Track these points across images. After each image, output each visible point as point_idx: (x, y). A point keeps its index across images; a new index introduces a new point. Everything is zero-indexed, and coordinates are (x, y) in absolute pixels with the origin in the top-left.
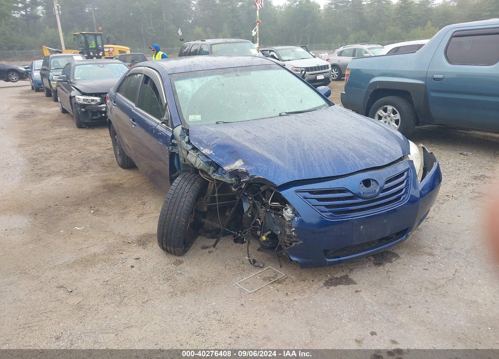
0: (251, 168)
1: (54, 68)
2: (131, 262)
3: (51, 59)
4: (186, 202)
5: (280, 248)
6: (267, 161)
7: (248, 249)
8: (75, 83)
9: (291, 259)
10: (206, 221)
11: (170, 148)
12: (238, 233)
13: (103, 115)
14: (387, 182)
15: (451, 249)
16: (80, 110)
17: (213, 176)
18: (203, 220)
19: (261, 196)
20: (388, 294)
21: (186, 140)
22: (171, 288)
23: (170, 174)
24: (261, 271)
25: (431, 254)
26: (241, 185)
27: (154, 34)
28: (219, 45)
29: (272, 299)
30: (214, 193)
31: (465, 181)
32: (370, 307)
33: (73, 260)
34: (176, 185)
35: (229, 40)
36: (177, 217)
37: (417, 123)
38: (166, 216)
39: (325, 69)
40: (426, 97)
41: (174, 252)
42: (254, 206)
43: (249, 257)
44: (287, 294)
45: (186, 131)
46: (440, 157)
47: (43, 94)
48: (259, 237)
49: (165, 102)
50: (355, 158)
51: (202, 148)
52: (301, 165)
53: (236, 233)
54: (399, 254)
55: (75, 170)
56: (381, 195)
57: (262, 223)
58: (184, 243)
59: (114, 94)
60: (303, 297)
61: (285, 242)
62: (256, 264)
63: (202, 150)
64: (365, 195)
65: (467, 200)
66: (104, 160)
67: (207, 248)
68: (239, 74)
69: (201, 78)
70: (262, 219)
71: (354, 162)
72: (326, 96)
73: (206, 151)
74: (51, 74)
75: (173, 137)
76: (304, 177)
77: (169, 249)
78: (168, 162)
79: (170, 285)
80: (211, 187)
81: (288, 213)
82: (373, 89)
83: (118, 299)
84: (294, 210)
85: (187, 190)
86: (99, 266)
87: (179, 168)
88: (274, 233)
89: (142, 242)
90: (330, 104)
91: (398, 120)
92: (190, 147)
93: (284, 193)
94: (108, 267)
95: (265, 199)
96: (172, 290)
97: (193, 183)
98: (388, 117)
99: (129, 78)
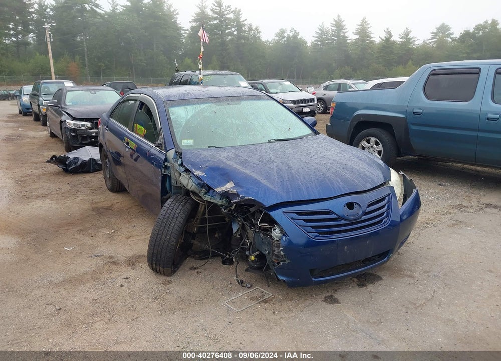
0: (241, 189)
1: (44, 94)
2: (121, 281)
3: (42, 84)
4: (177, 222)
5: (268, 268)
6: (257, 183)
7: (236, 269)
8: (66, 109)
9: (278, 279)
10: (196, 242)
11: (163, 170)
12: (227, 254)
13: (93, 140)
14: (369, 206)
15: (430, 272)
16: (70, 134)
17: (204, 198)
18: (193, 241)
19: (250, 217)
20: (370, 313)
21: (179, 163)
22: (160, 306)
23: (162, 196)
24: (248, 291)
25: (411, 277)
26: (231, 206)
27: (144, 64)
28: (209, 76)
29: (260, 318)
30: (204, 214)
31: (444, 210)
32: (353, 325)
33: (61, 279)
34: (168, 206)
35: (219, 72)
36: (168, 237)
37: (399, 155)
38: (157, 236)
39: (311, 102)
40: (407, 130)
41: (164, 271)
42: (243, 227)
43: (237, 277)
44: (274, 313)
45: (179, 155)
46: (421, 187)
47: (31, 119)
48: (248, 257)
49: (160, 127)
50: (339, 183)
51: (194, 171)
52: (289, 187)
53: (225, 255)
54: (381, 276)
55: (64, 193)
56: (364, 217)
57: (250, 244)
58: (173, 264)
59: (107, 119)
60: (290, 316)
61: (273, 262)
62: (244, 285)
63: (195, 172)
64: (349, 217)
65: (445, 227)
66: (93, 183)
67: (195, 269)
68: (230, 103)
69: (194, 106)
70: (251, 240)
71: (338, 186)
72: (312, 126)
73: (198, 173)
74: (40, 99)
75: (166, 160)
76: (291, 199)
77: (158, 269)
78: (160, 185)
79: (159, 304)
80: (201, 209)
81: (276, 233)
82: (357, 122)
83: (107, 316)
84: (282, 231)
85: (178, 211)
86: (89, 285)
87: (171, 190)
88: (262, 253)
89: (132, 262)
90: (316, 133)
91: (381, 151)
92: (182, 169)
93: (273, 214)
94: (97, 286)
95: (254, 219)
96: (161, 308)
97: (185, 204)
98: (370, 148)
99: (123, 104)
